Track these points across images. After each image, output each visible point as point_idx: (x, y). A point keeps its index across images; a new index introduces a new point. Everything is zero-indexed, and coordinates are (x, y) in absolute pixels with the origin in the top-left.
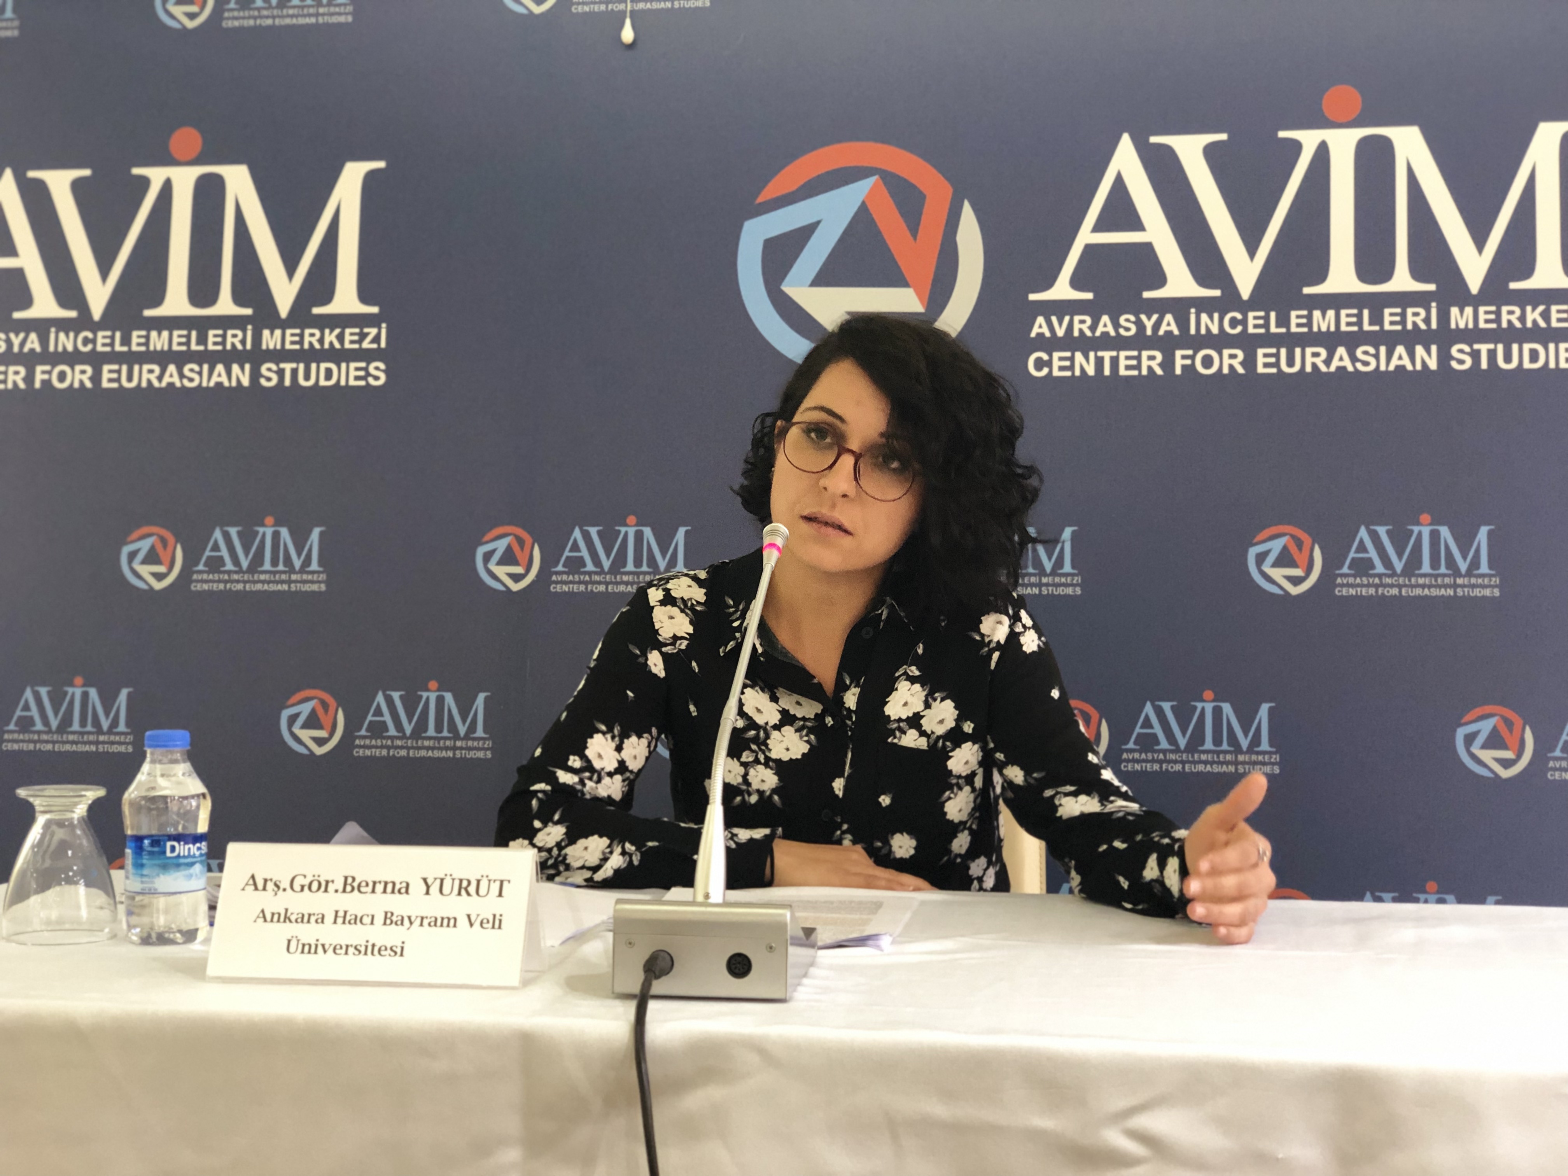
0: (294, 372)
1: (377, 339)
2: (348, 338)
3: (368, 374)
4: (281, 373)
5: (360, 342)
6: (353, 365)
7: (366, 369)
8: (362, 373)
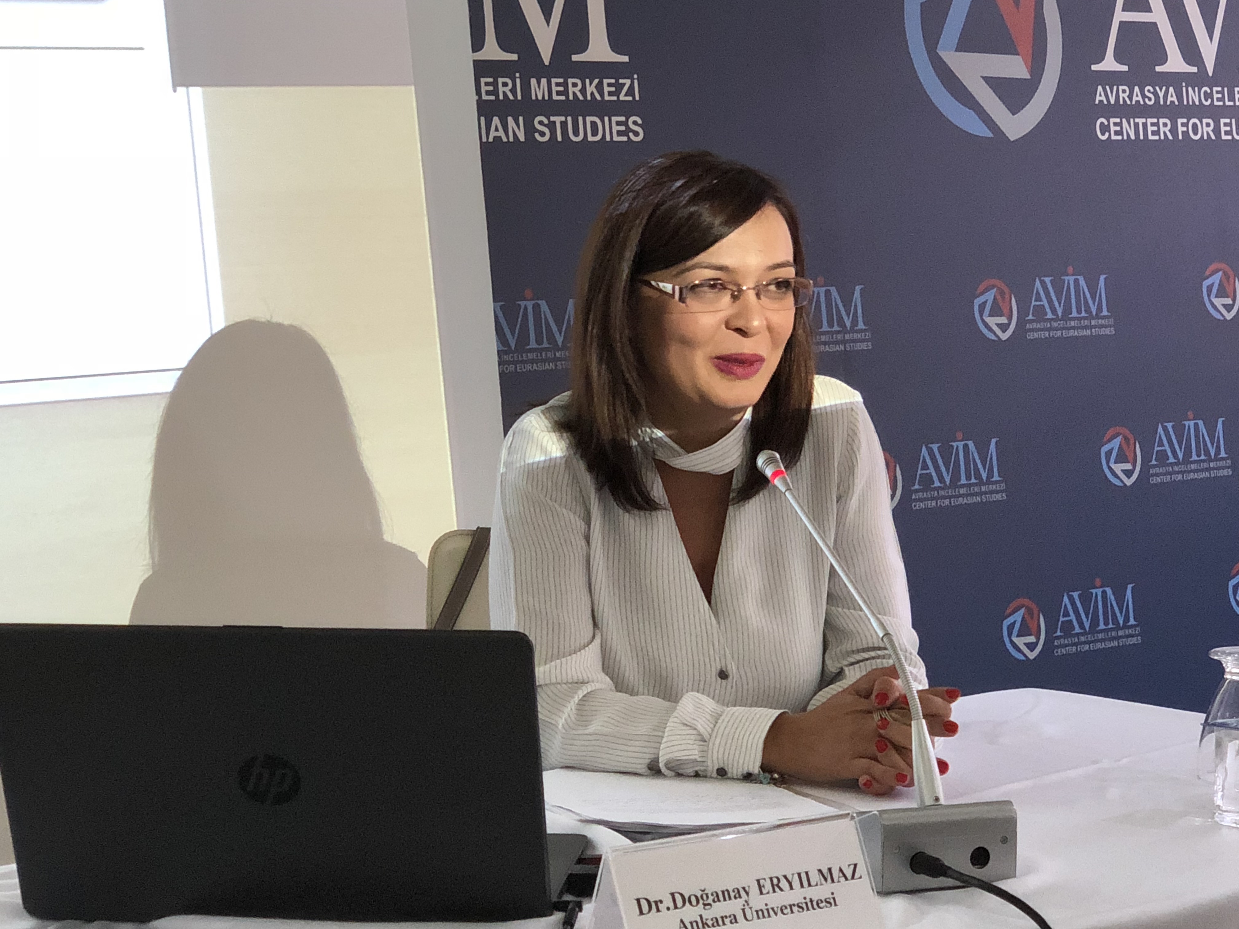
0: (564, 124)
1: (630, 92)
2: (606, 89)
3: (629, 130)
4: (551, 126)
5: (617, 93)
6: (614, 119)
7: (625, 123)
8: (623, 128)
